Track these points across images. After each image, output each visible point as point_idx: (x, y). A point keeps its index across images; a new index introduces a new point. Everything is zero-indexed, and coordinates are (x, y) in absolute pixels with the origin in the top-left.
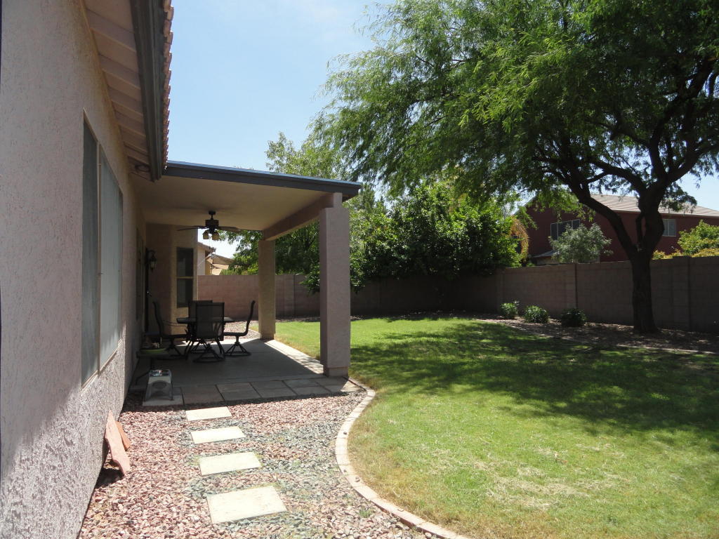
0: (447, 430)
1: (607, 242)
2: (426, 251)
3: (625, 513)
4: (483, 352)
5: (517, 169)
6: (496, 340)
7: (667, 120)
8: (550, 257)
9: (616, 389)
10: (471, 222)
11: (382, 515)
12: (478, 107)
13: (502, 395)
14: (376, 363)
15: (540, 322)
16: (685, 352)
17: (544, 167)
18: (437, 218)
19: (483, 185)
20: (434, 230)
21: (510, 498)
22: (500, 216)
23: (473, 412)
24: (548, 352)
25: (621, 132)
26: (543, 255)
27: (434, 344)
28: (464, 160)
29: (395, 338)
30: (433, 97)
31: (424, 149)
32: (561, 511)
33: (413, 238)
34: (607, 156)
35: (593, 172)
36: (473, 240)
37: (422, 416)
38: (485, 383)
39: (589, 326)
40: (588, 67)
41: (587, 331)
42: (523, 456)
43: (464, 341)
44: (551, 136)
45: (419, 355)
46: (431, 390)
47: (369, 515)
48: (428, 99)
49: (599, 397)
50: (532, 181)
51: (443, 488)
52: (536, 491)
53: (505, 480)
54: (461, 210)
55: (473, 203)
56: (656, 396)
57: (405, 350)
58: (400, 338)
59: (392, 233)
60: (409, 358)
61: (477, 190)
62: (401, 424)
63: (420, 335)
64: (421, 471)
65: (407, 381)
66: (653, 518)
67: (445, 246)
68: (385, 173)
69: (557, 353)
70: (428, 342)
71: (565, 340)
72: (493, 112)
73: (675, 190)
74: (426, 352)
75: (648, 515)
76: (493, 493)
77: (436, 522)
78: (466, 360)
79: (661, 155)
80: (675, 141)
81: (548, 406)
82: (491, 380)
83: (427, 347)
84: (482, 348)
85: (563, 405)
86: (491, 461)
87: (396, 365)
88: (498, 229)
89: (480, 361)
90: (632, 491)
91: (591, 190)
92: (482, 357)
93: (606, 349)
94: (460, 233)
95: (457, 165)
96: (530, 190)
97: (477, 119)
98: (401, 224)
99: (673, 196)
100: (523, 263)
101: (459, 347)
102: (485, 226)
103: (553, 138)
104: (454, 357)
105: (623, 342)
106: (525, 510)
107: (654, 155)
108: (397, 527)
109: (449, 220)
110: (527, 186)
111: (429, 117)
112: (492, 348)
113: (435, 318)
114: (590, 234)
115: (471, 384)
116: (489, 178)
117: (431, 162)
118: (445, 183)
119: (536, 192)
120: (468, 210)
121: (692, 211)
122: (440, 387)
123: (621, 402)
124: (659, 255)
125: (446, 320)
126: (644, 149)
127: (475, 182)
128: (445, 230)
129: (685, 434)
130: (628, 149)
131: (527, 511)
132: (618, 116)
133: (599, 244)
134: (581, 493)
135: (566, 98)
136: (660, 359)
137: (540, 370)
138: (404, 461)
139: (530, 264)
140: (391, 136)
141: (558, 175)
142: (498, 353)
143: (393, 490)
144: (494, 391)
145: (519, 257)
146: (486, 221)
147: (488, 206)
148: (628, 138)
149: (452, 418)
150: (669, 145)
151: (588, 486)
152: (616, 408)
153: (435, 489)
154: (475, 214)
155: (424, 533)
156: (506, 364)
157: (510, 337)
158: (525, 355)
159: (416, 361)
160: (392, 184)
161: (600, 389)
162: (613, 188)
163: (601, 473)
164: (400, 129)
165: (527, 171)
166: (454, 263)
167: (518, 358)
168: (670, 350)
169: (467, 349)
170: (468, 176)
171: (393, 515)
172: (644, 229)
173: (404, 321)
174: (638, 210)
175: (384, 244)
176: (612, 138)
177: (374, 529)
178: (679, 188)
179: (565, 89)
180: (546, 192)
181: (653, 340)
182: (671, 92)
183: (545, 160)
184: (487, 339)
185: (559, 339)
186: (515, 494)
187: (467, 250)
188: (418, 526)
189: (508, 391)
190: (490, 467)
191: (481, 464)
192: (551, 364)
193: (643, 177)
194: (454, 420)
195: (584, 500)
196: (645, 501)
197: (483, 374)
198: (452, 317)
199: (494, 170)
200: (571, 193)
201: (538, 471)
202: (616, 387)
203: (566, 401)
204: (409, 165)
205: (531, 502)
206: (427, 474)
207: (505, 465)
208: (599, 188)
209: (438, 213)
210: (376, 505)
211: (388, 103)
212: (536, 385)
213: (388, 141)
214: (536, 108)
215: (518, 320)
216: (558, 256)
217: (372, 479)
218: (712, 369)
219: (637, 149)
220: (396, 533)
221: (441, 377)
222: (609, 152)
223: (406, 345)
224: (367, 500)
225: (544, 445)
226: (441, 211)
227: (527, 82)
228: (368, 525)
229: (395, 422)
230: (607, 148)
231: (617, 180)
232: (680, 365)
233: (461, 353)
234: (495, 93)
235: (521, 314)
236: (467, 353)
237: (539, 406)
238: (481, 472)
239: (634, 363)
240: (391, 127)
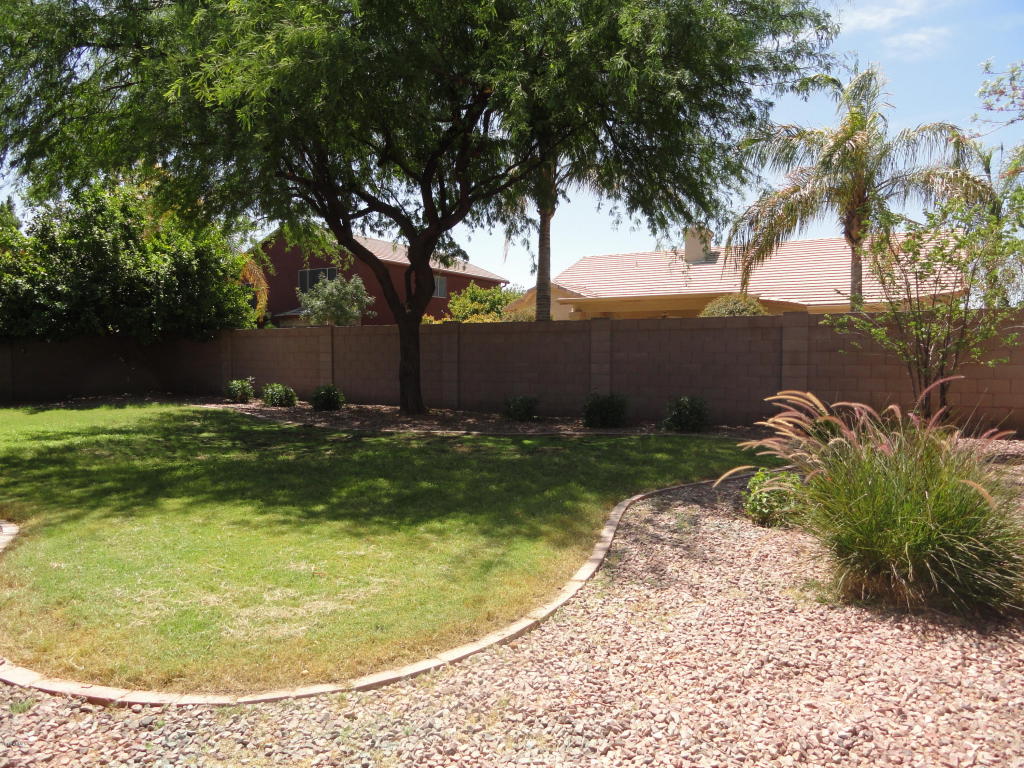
0: (156, 562)
1: (370, 299)
2: (101, 298)
3: (394, 616)
4: (204, 450)
5: (253, 184)
6: (223, 432)
7: (440, 154)
8: (297, 317)
9: (383, 483)
10: (181, 257)
11: (54, 701)
12: (196, 79)
13: (237, 505)
14: (13, 480)
15: (284, 406)
16: (454, 433)
17: (293, 188)
18: (122, 244)
19: (201, 201)
20: (115, 266)
21: (255, 632)
22: (226, 251)
23: (194, 533)
24: (297, 444)
25: (389, 157)
26: (288, 313)
27: (122, 442)
28: (170, 158)
29: (48, 438)
30: (119, 45)
31: (100, 129)
32: (322, 632)
33: (77, 274)
34: (373, 187)
35: (356, 206)
36: (183, 284)
37: (111, 550)
38: (212, 492)
39: (348, 408)
40: (355, 62)
41: (346, 414)
42: (271, 577)
43: (173, 437)
44: (304, 146)
45: (97, 461)
46: (126, 511)
47: (29, 708)
48: (110, 46)
49: (362, 493)
50: (274, 207)
51: (156, 642)
52: (289, 615)
53: (247, 612)
54: (164, 236)
55: (184, 227)
56: (425, 485)
57: (69, 456)
58: (58, 437)
59: (35, 262)
60: (79, 468)
61: (192, 208)
62: (75, 566)
63: (95, 431)
64: (118, 625)
65: (80, 502)
66: (422, 615)
67: (136, 291)
68: (23, 156)
69: (310, 444)
70: (110, 441)
71: (319, 428)
72: (222, 93)
73: (447, 241)
74: (110, 456)
75: (417, 613)
76: (232, 631)
77: (148, 687)
78: (177, 463)
79: (434, 195)
80: (449, 181)
81: (300, 512)
82: (219, 487)
83: (111, 449)
84: (201, 445)
85: (320, 508)
86: (226, 591)
87: (55, 480)
88: (223, 271)
89: (201, 463)
90: (401, 591)
91: (353, 229)
92: (202, 457)
93: (370, 436)
94: (162, 272)
95: (159, 165)
96: (271, 219)
97: (197, 97)
98: (53, 249)
99: (445, 249)
100: (261, 324)
101: (166, 446)
102: (203, 264)
103: (306, 149)
104: (157, 460)
105: (389, 426)
106: (277, 642)
107: (426, 194)
108: (82, 711)
109: (143, 250)
110: (268, 212)
111: (108, 77)
112: (217, 444)
113: (121, 405)
114: (350, 288)
115: (189, 496)
116: (211, 194)
117: (113, 153)
118: (136, 191)
119: (280, 224)
120: (176, 237)
121: (464, 268)
122: (138, 504)
123: (388, 495)
124: (428, 319)
125: (140, 407)
126: (415, 185)
127: (187, 195)
128: (136, 266)
129: (453, 522)
130: (398, 182)
131: (278, 642)
132: (387, 137)
133: (360, 302)
134: (345, 606)
135: (325, 98)
136: (428, 444)
137: (289, 468)
138: (86, 618)
139: (270, 326)
140: (37, 94)
141: (310, 201)
142: (227, 450)
143: (71, 662)
144: (225, 500)
145: (254, 315)
146: (205, 258)
147: (208, 233)
148: (398, 168)
149: (162, 546)
150: (442, 185)
151: (352, 597)
152: (382, 504)
153: (142, 645)
154: (187, 246)
155: (130, 707)
156: (240, 463)
157: (244, 428)
158: (266, 450)
159: (93, 472)
160: (36, 178)
161: (363, 483)
162: (378, 229)
163: (366, 580)
164: (54, 85)
165: (268, 190)
166: (152, 319)
167: (257, 455)
168: (439, 433)
169: (179, 448)
170: (178, 184)
171: (74, 696)
172: (413, 286)
173: (62, 412)
174: (408, 262)
175: (20, 281)
176: (379, 164)
177: (41, 724)
178: (451, 239)
179: (324, 85)
180: (293, 225)
181: (422, 421)
182: (446, 120)
183: (293, 178)
184: (210, 432)
185: (311, 426)
186: (262, 625)
187: (175, 301)
188: (120, 700)
189: (244, 499)
190: (224, 599)
191: (212, 599)
192: (301, 460)
193: (414, 221)
194: (165, 547)
195: (348, 613)
196: (413, 599)
197: (206, 481)
198: (150, 402)
199: (219, 182)
200: (327, 230)
201: (290, 591)
202: (381, 480)
203: (323, 503)
204: (73, 150)
205: (284, 630)
206: (129, 627)
207: (245, 593)
208: (363, 227)
209: (125, 238)
210: (40, 690)
211: (29, 35)
212: (283, 488)
213: (29, 101)
214: (286, 103)
215: (255, 404)
216: (308, 316)
217: (28, 655)
218: (479, 451)
219: (408, 184)
220: (81, 720)
221: (141, 491)
222: (377, 183)
223: (70, 449)
224: (21, 687)
225: (297, 560)
226: (129, 234)
227: (274, 60)
228: (29, 721)
229: (63, 566)
230: (374, 176)
231: (384, 220)
232: (448, 448)
233: (169, 453)
234: (227, 64)
235: (258, 395)
236: (179, 454)
237: (288, 513)
238: (213, 608)
239: (402, 450)
240: (37, 77)
